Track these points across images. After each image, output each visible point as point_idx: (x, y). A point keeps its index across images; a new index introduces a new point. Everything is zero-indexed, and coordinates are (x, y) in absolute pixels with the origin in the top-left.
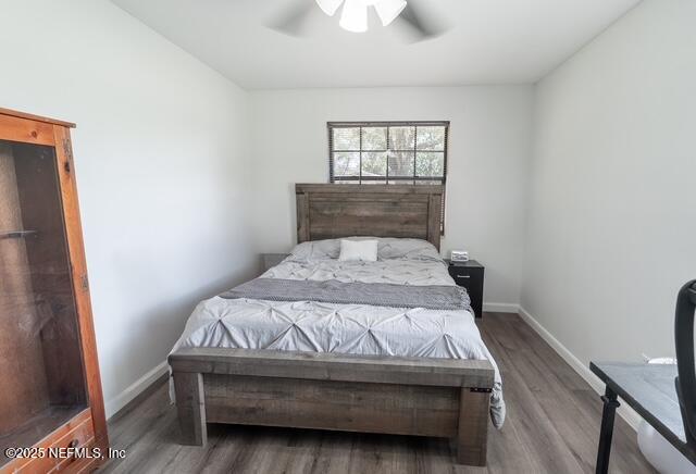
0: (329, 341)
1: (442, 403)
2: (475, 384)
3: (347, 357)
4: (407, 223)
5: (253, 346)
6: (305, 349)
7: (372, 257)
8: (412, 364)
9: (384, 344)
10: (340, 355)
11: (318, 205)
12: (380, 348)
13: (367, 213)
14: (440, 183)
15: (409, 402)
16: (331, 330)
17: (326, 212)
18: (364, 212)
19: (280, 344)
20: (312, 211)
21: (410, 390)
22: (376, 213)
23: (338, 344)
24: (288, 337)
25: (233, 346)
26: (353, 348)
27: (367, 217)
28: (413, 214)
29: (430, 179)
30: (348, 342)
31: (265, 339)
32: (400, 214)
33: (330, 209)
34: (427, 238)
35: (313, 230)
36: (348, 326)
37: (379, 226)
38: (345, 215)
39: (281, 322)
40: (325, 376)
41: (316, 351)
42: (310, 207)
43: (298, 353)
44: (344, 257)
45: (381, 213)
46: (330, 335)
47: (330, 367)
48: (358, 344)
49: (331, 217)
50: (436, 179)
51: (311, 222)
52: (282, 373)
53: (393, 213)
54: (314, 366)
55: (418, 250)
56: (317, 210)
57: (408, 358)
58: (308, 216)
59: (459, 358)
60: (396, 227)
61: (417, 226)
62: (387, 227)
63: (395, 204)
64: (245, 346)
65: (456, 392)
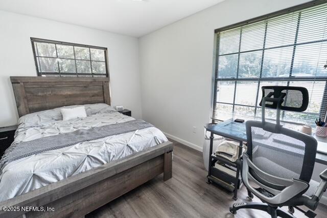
0: (109, 157)
1: (158, 162)
2: (168, 150)
3: (119, 161)
4: (93, 96)
5: (61, 178)
6: (96, 166)
7: (84, 115)
8: (149, 152)
9: (134, 148)
10: (117, 161)
11: (32, 90)
12: (133, 151)
13: (69, 93)
14: (105, 76)
15: (148, 168)
16: (110, 151)
17: (40, 94)
18: (68, 92)
19: (82, 169)
20: (28, 95)
21: (148, 162)
22: (74, 92)
23: (114, 156)
24: (86, 163)
25: (45, 185)
26: (121, 155)
27: (70, 95)
28: (96, 92)
29: (101, 74)
30: (119, 154)
31: (69, 171)
32: (89, 92)
33: (43, 92)
34: (104, 102)
35: (31, 106)
36: (117, 146)
37: (78, 99)
38: (55, 95)
39: (78, 157)
40: (115, 173)
41: (103, 164)
42: (26, 92)
43: (94, 169)
44: (66, 118)
45: (78, 93)
46: (109, 154)
47: (116, 168)
48: (123, 153)
49: (44, 97)
50: (104, 74)
51: (28, 101)
52: (91, 183)
53: (85, 92)
54: (108, 170)
55: (105, 108)
56: (32, 93)
57: (144, 150)
58: (26, 98)
59: (160, 143)
60: (88, 99)
61: (98, 97)
62: (83, 99)
63: (85, 87)
64: (55, 181)
65: (162, 156)
